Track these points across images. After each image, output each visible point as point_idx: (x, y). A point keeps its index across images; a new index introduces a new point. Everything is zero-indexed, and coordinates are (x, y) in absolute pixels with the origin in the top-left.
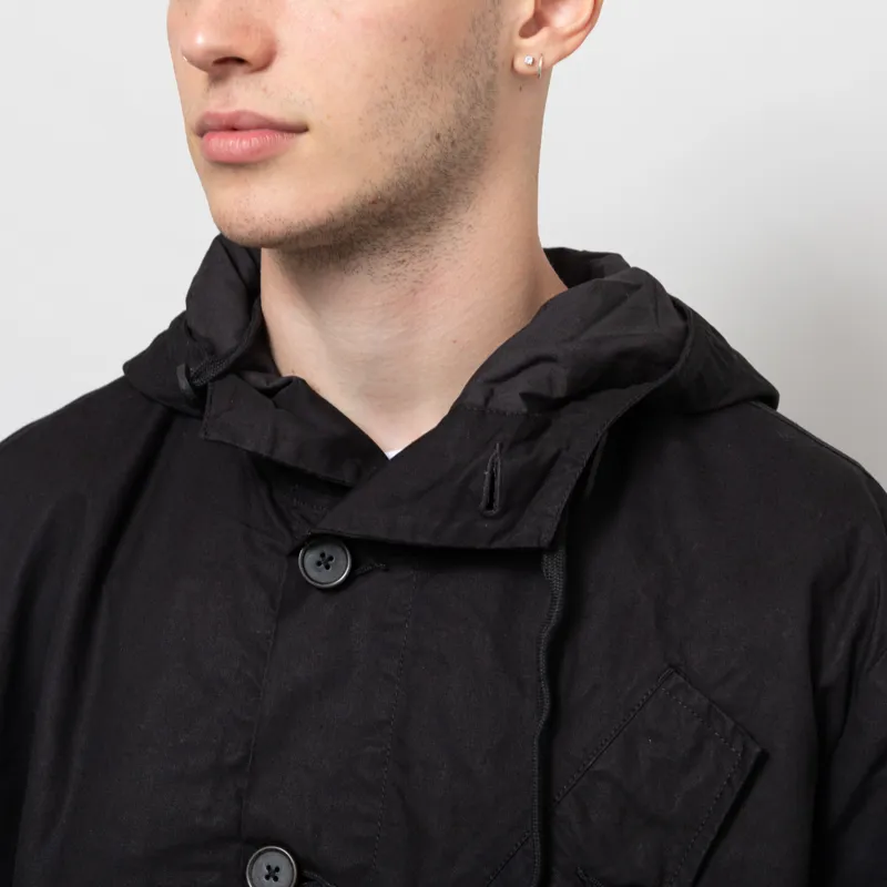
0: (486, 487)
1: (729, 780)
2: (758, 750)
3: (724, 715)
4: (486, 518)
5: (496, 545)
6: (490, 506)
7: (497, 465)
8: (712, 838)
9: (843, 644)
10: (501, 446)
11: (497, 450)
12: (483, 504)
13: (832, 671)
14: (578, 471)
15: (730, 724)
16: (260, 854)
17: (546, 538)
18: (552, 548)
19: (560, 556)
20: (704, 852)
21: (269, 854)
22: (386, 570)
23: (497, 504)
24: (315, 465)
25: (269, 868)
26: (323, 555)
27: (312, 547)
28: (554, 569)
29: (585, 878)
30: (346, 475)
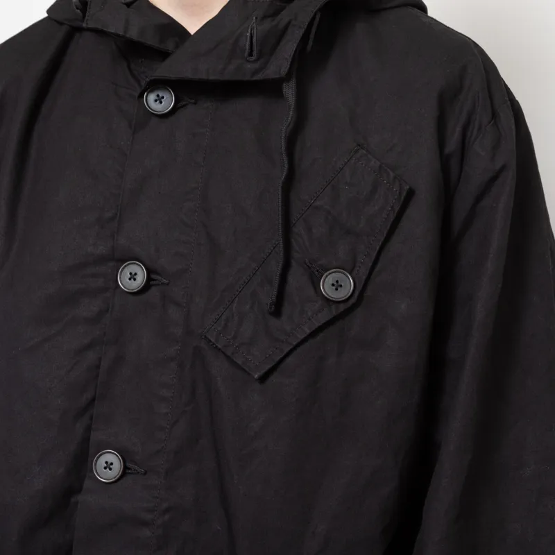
0: (248, 43)
1: (392, 207)
2: (408, 187)
3: (388, 170)
4: (248, 61)
5: (255, 78)
6: (251, 54)
7: (255, 29)
8: (382, 239)
9: (459, 129)
10: (256, 18)
11: (254, 21)
12: (246, 54)
13: (452, 145)
14: (302, 32)
15: (392, 174)
16: (125, 266)
17: (284, 71)
18: (287, 78)
19: (293, 83)
20: (378, 248)
21: (130, 266)
22: (195, 104)
23: (255, 53)
24: (151, 40)
25: (131, 274)
26: (158, 96)
27: (152, 91)
28: (289, 91)
29: (310, 265)
30: (169, 46)
